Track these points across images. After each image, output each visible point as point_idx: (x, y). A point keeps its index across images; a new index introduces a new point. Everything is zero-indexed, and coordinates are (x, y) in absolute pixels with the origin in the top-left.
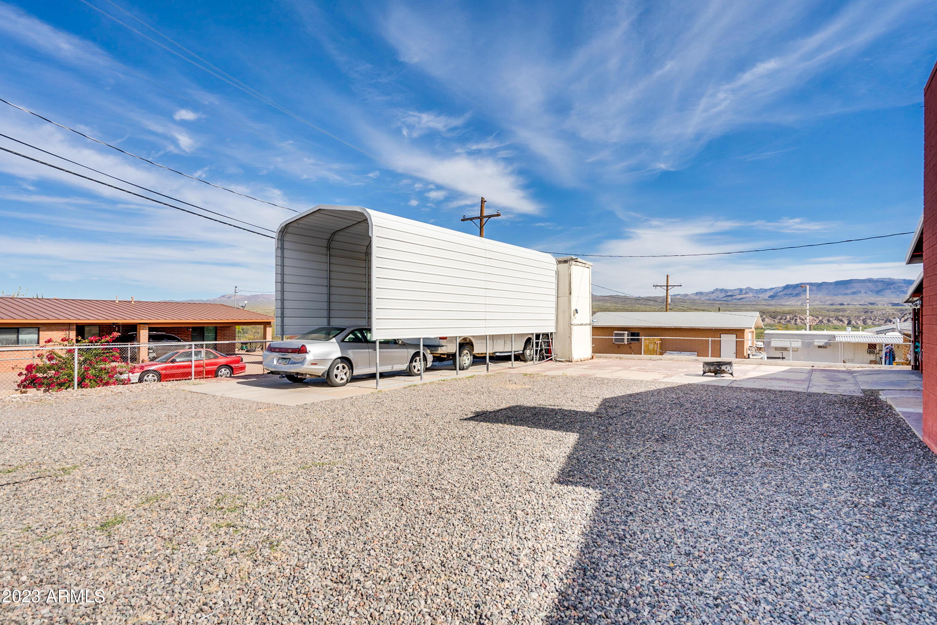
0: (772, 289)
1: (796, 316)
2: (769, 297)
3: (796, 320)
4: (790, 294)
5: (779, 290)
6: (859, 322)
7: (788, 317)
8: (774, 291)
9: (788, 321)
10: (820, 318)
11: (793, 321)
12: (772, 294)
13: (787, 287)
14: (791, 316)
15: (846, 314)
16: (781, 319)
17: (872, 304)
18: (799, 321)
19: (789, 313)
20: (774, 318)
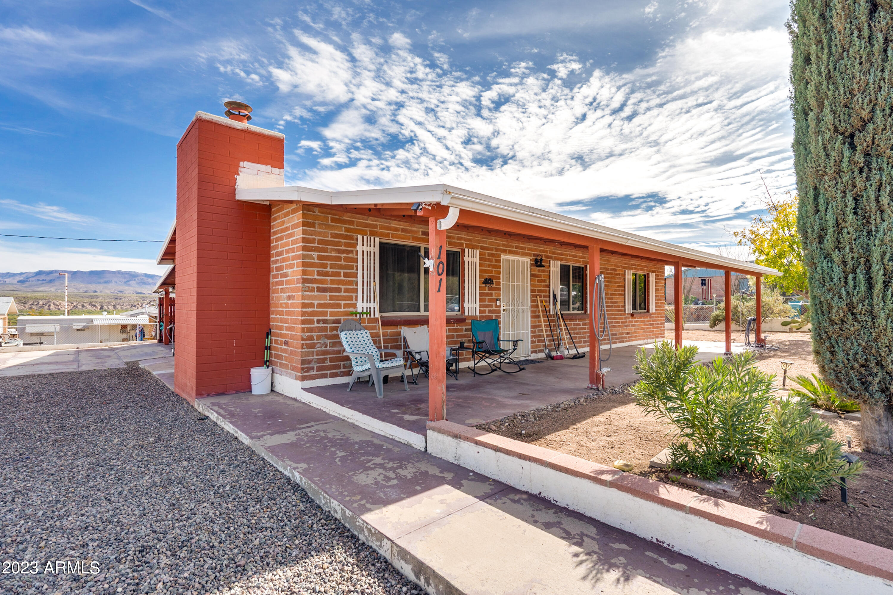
0: (21, 274)
1: (49, 302)
2: (18, 282)
3: (50, 305)
4: (43, 280)
5: (31, 275)
6: (110, 307)
7: (41, 303)
8: (24, 276)
9: (41, 307)
10: (75, 304)
11: (46, 307)
12: (22, 279)
13: (40, 273)
14: (44, 302)
15: (99, 300)
16: (32, 304)
17: (121, 292)
18: (52, 306)
19: (42, 299)
20: (25, 303)
